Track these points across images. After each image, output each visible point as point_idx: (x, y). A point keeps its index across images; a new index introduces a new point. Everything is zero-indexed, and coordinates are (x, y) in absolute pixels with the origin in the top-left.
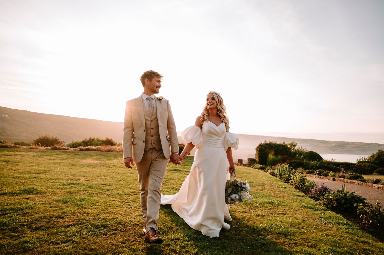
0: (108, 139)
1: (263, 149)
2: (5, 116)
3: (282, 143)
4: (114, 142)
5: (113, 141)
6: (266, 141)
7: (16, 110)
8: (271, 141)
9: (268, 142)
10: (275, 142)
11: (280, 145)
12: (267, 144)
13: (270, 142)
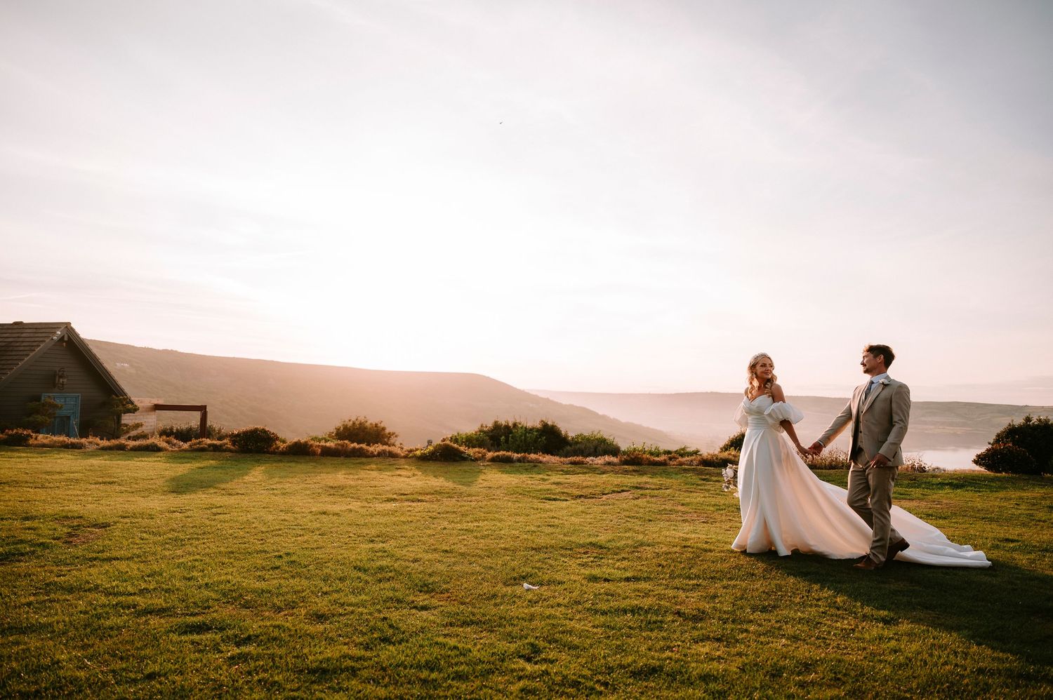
2: (123, 366)
7: (148, 348)
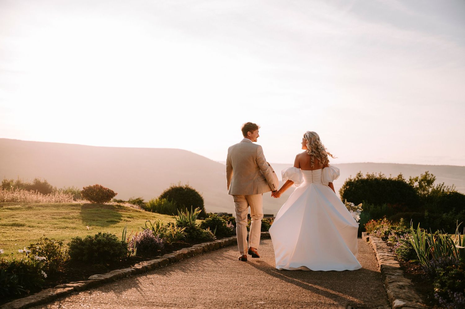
0: (39, 182)
1: (352, 190)
3: (394, 176)
4: (52, 187)
5: (49, 185)
6: (359, 175)
8: (370, 173)
9: (365, 177)
10: (380, 176)
11: (389, 183)
12: (363, 181)
13: (368, 176)
